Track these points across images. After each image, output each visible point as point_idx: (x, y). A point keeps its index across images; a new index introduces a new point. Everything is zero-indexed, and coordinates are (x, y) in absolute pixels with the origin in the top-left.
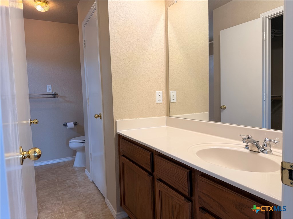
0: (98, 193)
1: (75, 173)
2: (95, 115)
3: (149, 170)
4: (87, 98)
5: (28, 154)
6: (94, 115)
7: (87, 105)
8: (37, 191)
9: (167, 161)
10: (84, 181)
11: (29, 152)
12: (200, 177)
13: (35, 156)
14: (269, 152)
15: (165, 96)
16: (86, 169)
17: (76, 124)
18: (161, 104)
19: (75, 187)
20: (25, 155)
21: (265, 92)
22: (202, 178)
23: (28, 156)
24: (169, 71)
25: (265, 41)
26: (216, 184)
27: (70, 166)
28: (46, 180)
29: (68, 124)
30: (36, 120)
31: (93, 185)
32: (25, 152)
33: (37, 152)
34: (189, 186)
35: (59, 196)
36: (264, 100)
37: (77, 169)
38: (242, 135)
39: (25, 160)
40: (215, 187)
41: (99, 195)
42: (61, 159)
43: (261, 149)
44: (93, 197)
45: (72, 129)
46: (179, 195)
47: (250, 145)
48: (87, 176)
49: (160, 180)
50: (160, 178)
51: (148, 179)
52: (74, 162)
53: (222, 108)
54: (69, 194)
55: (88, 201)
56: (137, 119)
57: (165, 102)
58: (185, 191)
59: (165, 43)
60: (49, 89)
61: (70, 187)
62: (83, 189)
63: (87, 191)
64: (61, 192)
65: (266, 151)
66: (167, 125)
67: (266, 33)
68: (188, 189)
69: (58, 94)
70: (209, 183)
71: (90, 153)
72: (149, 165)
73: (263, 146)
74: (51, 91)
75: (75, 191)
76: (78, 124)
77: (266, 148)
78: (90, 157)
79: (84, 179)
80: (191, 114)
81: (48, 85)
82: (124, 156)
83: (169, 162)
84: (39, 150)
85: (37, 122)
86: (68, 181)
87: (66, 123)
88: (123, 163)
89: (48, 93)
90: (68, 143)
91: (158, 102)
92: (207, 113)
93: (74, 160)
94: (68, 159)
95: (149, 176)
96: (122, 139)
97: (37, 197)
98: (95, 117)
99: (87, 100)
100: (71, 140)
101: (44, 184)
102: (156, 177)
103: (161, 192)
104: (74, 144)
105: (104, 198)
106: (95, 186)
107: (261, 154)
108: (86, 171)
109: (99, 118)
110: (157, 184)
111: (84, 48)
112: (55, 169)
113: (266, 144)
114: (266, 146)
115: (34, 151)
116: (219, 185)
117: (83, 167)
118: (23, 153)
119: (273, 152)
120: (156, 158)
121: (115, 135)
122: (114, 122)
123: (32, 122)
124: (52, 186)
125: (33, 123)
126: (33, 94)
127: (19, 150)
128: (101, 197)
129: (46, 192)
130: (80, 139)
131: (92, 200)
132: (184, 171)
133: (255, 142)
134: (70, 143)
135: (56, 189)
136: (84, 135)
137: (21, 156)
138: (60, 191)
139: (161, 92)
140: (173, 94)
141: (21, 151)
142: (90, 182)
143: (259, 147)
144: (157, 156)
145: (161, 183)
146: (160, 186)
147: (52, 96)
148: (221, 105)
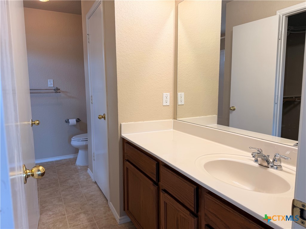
0: (101, 195)
1: (78, 172)
2: (99, 116)
3: (155, 180)
4: (90, 96)
5: (32, 172)
6: (97, 116)
7: (91, 103)
8: (38, 191)
9: (173, 173)
10: (86, 181)
11: (33, 171)
12: (207, 195)
13: (39, 175)
14: (279, 167)
15: (172, 99)
16: (88, 169)
17: (78, 120)
18: (168, 107)
19: (78, 187)
20: (29, 174)
21: (277, 94)
22: (209, 196)
23: (31, 174)
24: (178, 72)
25: (280, 40)
26: (223, 204)
27: (72, 165)
28: (47, 179)
29: (70, 120)
30: (38, 121)
31: (96, 185)
32: (28, 170)
33: (40, 170)
34: (196, 202)
35: (61, 197)
36: (275, 103)
37: (79, 168)
38: (252, 148)
39: (28, 178)
40: (222, 207)
41: (102, 197)
42: (62, 156)
43: (270, 164)
44: (95, 199)
45: (74, 126)
46: (185, 209)
47: (260, 160)
48: (90, 176)
49: (165, 191)
50: (165, 189)
51: (153, 188)
52: (76, 159)
53: (232, 109)
54: (72, 195)
55: (91, 202)
56: (143, 122)
57: (172, 105)
58: (191, 205)
59: (174, 42)
60: (50, 84)
61: (72, 187)
62: (85, 189)
63: (90, 192)
64: (63, 193)
65: (276, 167)
66: (174, 129)
67: (281, 32)
68: (194, 205)
69: (60, 89)
70: (216, 202)
71: (93, 153)
72: (155, 175)
73: (273, 161)
74: (53, 86)
75: (77, 192)
76: (81, 121)
77: (276, 163)
78: (93, 157)
79: (87, 179)
80: (199, 117)
81: (49, 79)
82: (128, 161)
83: (176, 175)
84: (43, 168)
85: (38, 123)
86: (70, 181)
87: (68, 120)
88: (127, 169)
89: (50, 88)
90: (70, 141)
91: (165, 104)
92: (216, 116)
93: (77, 158)
94: (70, 157)
95: (154, 186)
96: (126, 144)
97: (38, 197)
98: (99, 117)
99: (90, 98)
100: (73, 138)
101: (46, 183)
102: (161, 188)
103: (166, 203)
104: (76, 142)
105: (107, 200)
106: (98, 186)
107: (271, 170)
108: (89, 170)
109: (103, 118)
110: (163, 195)
111: (88, 43)
112: (57, 167)
113: (276, 159)
114: (277, 161)
115: (37, 169)
116: (226, 206)
117: (86, 166)
118: (27, 171)
119: (283, 168)
120: (162, 169)
121: (119, 139)
122: (119, 126)
123: (33, 122)
124: (54, 186)
125: (35, 124)
126: (34, 89)
127: (22, 169)
128: (104, 199)
129: (47, 192)
130: (82, 136)
131: (94, 202)
132: (191, 187)
133: (265, 156)
134: (72, 141)
135: (57, 189)
136: (87, 133)
137: (25, 175)
138: (62, 191)
139: (168, 94)
140: (181, 96)
141: (25, 170)
142: (93, 182)
143: (268, 162)
144: (163, 167)
145: (166, 194)
146: (165, 197)
147: (53, 91)
148: (231, 106)
